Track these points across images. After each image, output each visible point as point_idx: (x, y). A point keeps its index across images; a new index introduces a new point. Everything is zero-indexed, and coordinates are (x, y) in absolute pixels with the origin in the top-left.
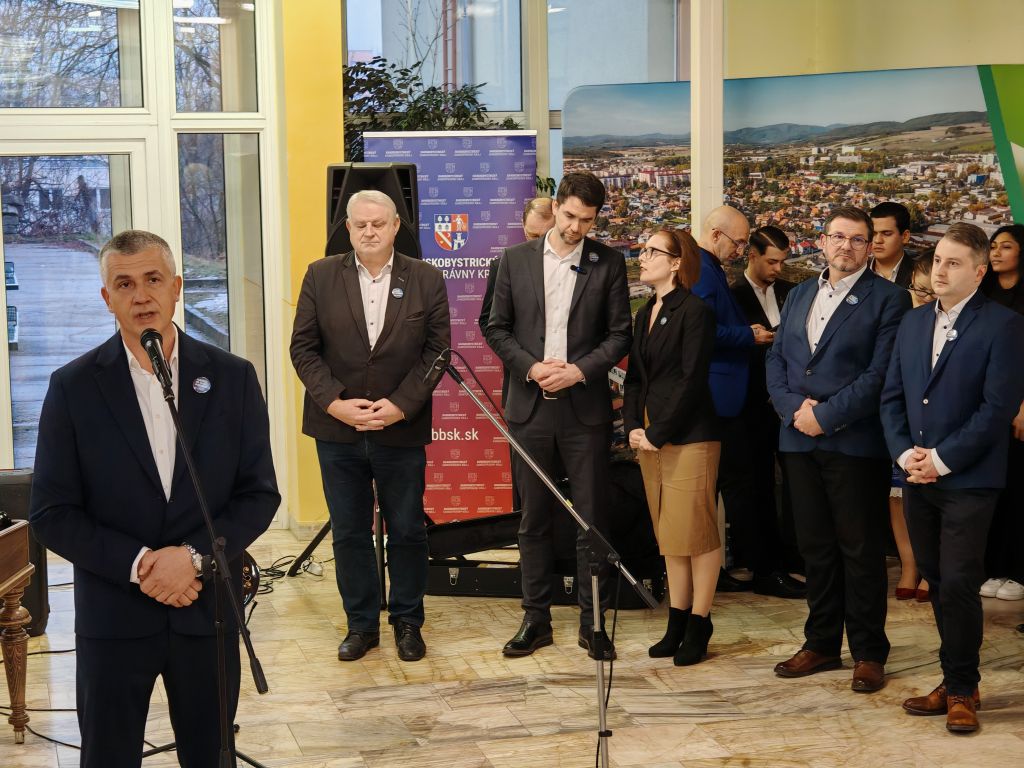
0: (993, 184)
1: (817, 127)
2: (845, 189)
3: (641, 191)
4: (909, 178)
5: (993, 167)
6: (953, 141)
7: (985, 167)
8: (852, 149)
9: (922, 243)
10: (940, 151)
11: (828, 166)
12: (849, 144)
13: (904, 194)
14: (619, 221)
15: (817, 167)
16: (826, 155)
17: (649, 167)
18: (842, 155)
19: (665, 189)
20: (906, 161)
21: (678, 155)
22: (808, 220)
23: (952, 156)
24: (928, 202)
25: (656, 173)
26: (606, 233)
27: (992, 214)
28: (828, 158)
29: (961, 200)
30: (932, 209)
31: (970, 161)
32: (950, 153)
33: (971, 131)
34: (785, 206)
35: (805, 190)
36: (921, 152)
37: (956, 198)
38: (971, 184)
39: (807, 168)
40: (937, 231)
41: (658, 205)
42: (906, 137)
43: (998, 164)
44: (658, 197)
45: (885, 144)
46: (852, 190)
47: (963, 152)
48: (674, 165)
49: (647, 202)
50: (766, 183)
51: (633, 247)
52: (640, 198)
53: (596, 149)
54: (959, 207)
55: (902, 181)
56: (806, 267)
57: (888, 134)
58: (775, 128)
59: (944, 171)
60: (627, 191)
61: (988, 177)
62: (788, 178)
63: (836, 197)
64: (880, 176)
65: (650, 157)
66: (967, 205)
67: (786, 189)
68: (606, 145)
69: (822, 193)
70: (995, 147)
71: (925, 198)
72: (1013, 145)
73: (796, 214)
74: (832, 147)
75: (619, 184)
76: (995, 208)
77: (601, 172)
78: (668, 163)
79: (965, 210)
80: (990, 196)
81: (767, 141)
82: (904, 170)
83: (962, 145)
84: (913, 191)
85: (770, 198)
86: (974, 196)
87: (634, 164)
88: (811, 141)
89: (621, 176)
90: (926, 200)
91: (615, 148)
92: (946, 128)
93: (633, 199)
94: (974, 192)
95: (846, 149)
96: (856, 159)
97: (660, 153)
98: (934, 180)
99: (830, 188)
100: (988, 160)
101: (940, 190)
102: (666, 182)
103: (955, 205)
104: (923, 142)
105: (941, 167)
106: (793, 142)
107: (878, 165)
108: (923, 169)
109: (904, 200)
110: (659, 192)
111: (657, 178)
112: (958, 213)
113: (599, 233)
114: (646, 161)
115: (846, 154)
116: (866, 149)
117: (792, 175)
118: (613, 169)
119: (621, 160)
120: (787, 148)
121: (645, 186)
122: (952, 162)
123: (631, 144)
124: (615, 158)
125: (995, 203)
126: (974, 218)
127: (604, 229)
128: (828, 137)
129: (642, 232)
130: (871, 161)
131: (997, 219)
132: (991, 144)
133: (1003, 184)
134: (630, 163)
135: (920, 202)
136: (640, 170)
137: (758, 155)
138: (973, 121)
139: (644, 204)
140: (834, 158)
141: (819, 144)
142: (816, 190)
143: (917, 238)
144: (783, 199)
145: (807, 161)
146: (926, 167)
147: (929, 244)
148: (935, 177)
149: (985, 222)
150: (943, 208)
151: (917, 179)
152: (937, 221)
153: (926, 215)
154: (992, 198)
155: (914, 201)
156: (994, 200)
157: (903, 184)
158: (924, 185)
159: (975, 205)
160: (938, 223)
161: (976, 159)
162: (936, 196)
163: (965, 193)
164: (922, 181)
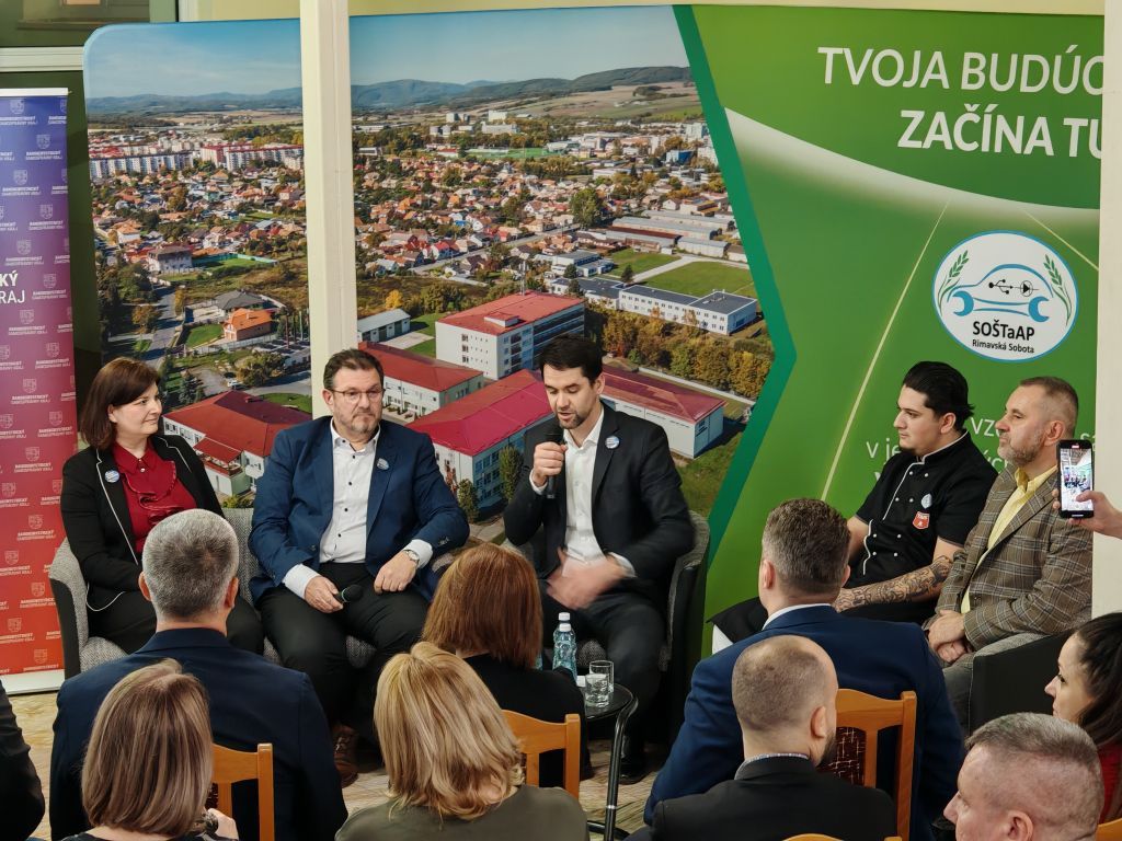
0: (702, 164)
1: (451, 85)
2: (494, 171)
3: (205, 174)
4: (583, 155)
5: (702, 140)
6: (644, 105)
7: (690, 140)
8: (502, 116)
9: (604, 242)
10: (626, 118)
11: (470, 139)
12: (497, 109)
13: (578, 177)
14: (174, 217)
15: (454, 140)
16: (467, 123)
17: (216, 140)
18: (488, 124)
19: (239, 171)
20: (580, 132)
21: (256, 123)
22: (444, 212)
23: (642, 126)
24: (612, 188)
25: (226, 149)
26: (155, 234)
27: (702, 203)
28: (469, 128)
29: (658, 184)
30: (618, 196)
31: (668, 132)
32: (640, 122)
33: (669, 92)
34: (412, 194)
35: (439, 172)
36: (600, 119)
37: (652, 182)
38: (672, 164)
39: (440, 141)
40: (627, 226)
41: (230, 194)
42: (578, 99)
43: (709, 137)
44: (229, 182)
45: (549, 109)
46: (505, 171)
47: (658, 121)
48: (251, 137)
49: (214, 189)
50: (383, 162)
51: (196, 253)
52: (204, 184)
53: (136, 115)
54: (655, 193)
55: (575, 159)
56: (444, 277)
57: (553, 95)
58: (393, 86)
59: (633, 146)
60: (185, 174)
61: (695, 154)
62: (414, 154)
63: (483, 181)
64: (543, 152)
65: (216, 126)
66: (667, 191)
67: (412, 168)
68: (151, 109)
69: (463, 175)
70: (702, 115)
71: (608, 182)
72: (728, 112)
73: (427, 205)
74: (474, 113)
75: (173, 165)
76: (707, 195)
77: (146, 148)
78: (241, 134)
79: (664, 198)
80: (698, 179)
81: (383, 104)
82: (577, 145)
83: (657, 111)
84: (591, 172)
85: (391, 183)
86: (676, 179)
87: (193, 136)
88: (447, 104)
89: (174, 153)
90: (608, 185)
91: (165, 113)
92: (634, 88)
93: (193, 186)
94: (676, 174)
95: (493, 116)
96: (510, 130)
97: (230, 120)
98: (618, 158)
99: (475, 168)
100: (694, 132)
101: (629, 172)
102: (240, 161)
103: (650, 191)
104: (602, 107)
105: (629, 141)
106: (418, 105)
107: (539, 138)
108: (604, 143)
109: (578, 185)
110: (231, 176)
111: (227, 155)
112: (655, 201)
113: (145, 234)
114: (211, 131)
115: (494, 123)
116: (522, 116)
117: (420, 150)
118: (163, 142)
119: (175, 130)
120: (410, 114)
121: (211, 167)
122: (644, 133)
123: (188, 108)
124: (166, 128)
125: (706, 189)
126: (678, 208)
127: (153, 228)
128: (467, 99)
129: (208, 232)
130: (530, 132)
131: (708, 211)
132: (699, 110)
133: (716, 163)
134: (187, 135)
136: (202, 145)
137: (371, 123)
138: (672, 80)
139: (210, 193)
140: (477, 127)
141: (456, 108)
142: (454, 171)
143: (598, 236)
144: (409, 184)
145: (440, 131)
146: (607, 140)
147: (615, 243)
148: (620, 153)
149: (692, 213)
150: (634, 195)
151: (595, 156)
152: (626, 212)
153: (609, 205)
154: (702, 182)
155: (593, 185)
156: (704, 185)
157: (576, 163)
158: (606, 165)
159: (678, 192)
160: (627, 215)
161: (677, 130)
162: (623, 179)
163: (664, 175)
164: (602, 159)
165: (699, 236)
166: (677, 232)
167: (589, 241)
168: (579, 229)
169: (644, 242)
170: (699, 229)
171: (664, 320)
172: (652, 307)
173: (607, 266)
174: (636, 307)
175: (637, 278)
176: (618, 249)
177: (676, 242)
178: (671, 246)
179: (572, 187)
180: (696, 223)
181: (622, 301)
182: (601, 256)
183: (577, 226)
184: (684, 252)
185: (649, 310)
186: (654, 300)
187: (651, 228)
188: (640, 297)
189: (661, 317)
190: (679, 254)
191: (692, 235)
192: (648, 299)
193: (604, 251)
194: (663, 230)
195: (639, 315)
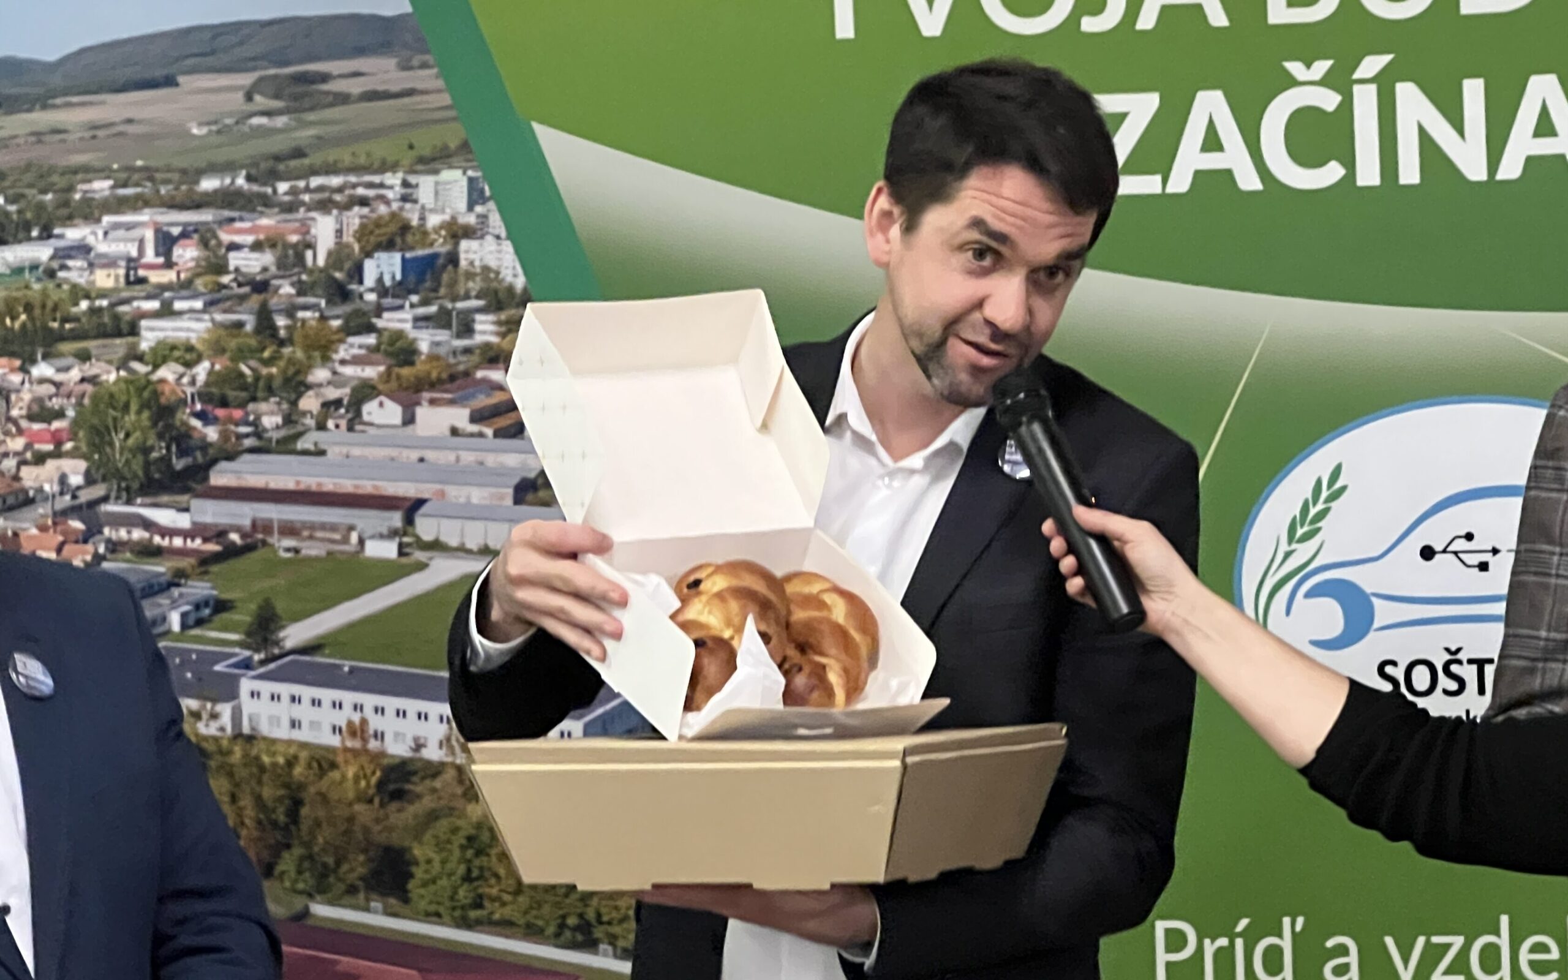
0: (474, 286)
4: (104, 279)
5: (471, 219)
6: (281, 128)
7: (434, 220)
9: (186, 534)
10: (228, 167)
13: (91, 345)
20: (90, 212)
23: (283, 187)
24: (202, 371)
27: (483, 401)
29: (342, 353)
30: (221, 395)
31: (364, 202)
32: (274, 176)
33: (355, 87)
36: (149, 174)
37: (323, 348)
38: (381, 289)
40: (253, 481)
42: (73, 116)
43: (491, 209)
47: (330, 169)
54: (337, 380)
55: (78, 293)
59: (257, 247)
61: (453, 259)
66: (371, 372)
70: (465, 147)
71: (188, 355)
72: (548, 138)
76: (496, 375)
79: (364, 392)
80: (467, 329)
82: (83, 249)
83: (321, 142)
84: (134, 330)
86: (399, 335)
90: (188, 365)
92: (246, 79)
94: (398, 320)
98: (216, 283)
100: (442, 195)
101: (250, 322)
103: (320, 374)
104: (150, 137)
105: (243, 231)
108: (166, 243)
109: (93, 368)
112: (338, 403)
122: (290, 208)
125: (493, 358)
126: (409, 420)
131: (503, 423)
132: (453, 135)
135: (167, 373)
138: (360, 51)
143: (164, 517)
146: (176, 231)
147: (220, 534)
148: (221, 268)
149: (455, 432)
150: (270, 391)
151: (142, 281)
152: (248, 442)
153: (196, 423)
154: (478, 339)
155: (140, 368)
156: (487, 346)
157: (84, 305)
158: (178, 305)
159: (405, 371)
160: (252, 450)
161: (390, 194)
162: (233, 344)
163: (360, 324)
164: (163, 288)
165: (477, 495)
166: (407, 490)
167: (138, 534)
168: (105, 499)
169: (313, 527)
170: (479, 475)
171: (382, 754)
172: (341, 718)
173: (198, 607)
174: (294, 724)
175: (295, 635)
176: (231, 552)
177: (409, 520)
178: (393, 534)
179: (75, 374)
180: (468, 457)
181: (248, 706)
182: (178, 578)
183: (99, 491)
184: (436, 546)
185: (335, 729)
186: (349, 697)
187: (329, 485)
188: (307, 692)
189: (373, 745)
190: (420, 555)
191: (456, 493)
192: (328, 695)
193: (186, 563)
194: (367, 487)
195: (304, 745)
